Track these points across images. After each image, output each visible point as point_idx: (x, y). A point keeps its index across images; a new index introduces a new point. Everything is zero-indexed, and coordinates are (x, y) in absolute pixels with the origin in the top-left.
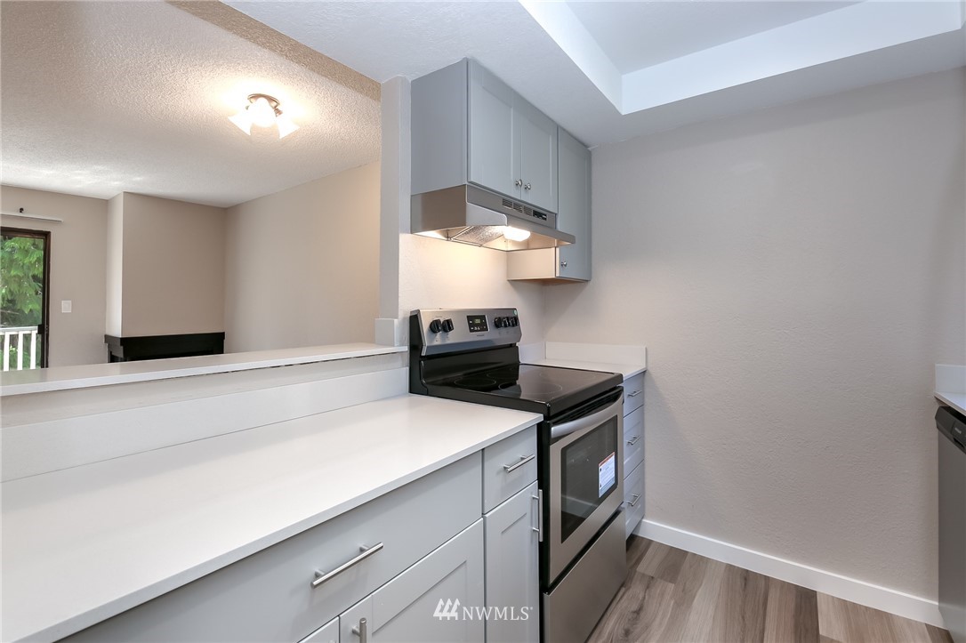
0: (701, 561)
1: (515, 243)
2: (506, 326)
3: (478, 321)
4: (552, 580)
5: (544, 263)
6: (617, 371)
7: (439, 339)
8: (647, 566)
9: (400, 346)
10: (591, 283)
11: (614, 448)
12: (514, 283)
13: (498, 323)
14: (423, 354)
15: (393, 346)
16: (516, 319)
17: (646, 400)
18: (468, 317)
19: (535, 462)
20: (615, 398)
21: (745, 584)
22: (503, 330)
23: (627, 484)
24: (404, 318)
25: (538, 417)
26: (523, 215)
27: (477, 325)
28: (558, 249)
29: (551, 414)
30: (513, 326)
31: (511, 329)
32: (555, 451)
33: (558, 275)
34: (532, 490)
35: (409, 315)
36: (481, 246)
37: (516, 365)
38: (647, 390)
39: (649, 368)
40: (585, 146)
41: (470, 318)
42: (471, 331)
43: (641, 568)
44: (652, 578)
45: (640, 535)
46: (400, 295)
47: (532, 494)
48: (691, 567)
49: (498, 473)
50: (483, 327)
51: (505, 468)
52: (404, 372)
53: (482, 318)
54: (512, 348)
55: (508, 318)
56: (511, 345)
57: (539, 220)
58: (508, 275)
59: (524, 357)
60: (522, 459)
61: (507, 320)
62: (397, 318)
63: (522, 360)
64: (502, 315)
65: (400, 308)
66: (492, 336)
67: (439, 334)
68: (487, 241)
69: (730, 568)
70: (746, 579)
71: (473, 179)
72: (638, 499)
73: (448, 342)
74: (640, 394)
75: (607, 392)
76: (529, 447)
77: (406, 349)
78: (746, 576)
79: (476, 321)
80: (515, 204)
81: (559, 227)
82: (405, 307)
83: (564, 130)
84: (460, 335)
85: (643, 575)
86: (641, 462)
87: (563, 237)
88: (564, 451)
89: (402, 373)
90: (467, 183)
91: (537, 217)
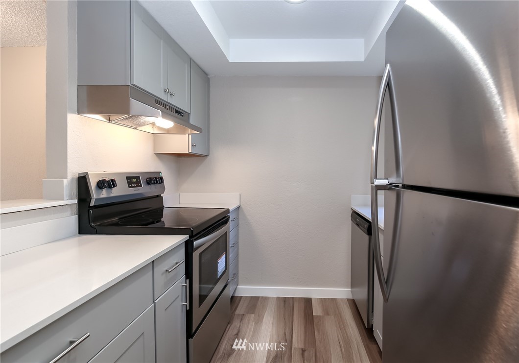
0: (265, 299)
1: (160, 128)
2: (155, 183)
3: (134, 180)
4: (194, 330)
5: (181, 143)
6: (226, 207)
7: (104, 194)
8: (240, 310)
9: (69, 199)
10: (209, 157)
11: (225, 250)
12: (159, 155)
13: (149, 182)
14: (92, 204)
15: (63, 200)
16: (162, 178)
17: (240, 222)
18: (127, 177)
19: (184, 264)
20: (226, 222)
21: (285, 304)
22: (153, 186)
23: (231, 267)
24: (73, 179)
25: (185, 237)
26: (168, 111)
27: (134, 183)
28: (190, 136)
29: (194, 234)
30: (160, 183)
31: (158, 186)
32: (196, 255)
33: (190, 151)
34: (182, 281)
35: (77, 176)
36: (135, 128)
37: (162, 208)
38: (240, 217)
39: (241, 205)
40: (206, 74)
41: (128, 178)
42: (130, 187)
43: (238, 312)
44: (243, 315)
45: (236, 295)
46: (68, 161)
47: (182, 283)
48: (261, 303)
49: (162, 274)
50: (138, 184)
51: (167, 270)
52: (74, 219)
53: (138, 178)
54: (159, 198)
55: (156, 178)
56: (158, 196)
57: (179, 116)
58: (154, 151)
59: (166, 204)
60: (177, 263)
61: (155, 180)
62: (66, 178)
63: (165, 205)
64: (152, 176)
65: (68, 171)
66: (145, 190)
67: (104, 191)
68: (140, 125)
69: (278, 298)
70: (285, 301)
71: (135, 83)
72: (236, 276)
73: (112, 195)
74: (237, 219)
75: (221, 220)
76: (181, 256)
77: (76, 201)
78: (285, 300)
79: (133, 180)
80: (164, 104)
81: (191, 122)
82: (74, 169)
83: (194, 61)
84: (121, 190)
85: (239, 315)
86: (237, 255)
87: (194, 128)
88: (200, 255)
89: (72, 220)
90: (130, 85)
91: (177, 113)
